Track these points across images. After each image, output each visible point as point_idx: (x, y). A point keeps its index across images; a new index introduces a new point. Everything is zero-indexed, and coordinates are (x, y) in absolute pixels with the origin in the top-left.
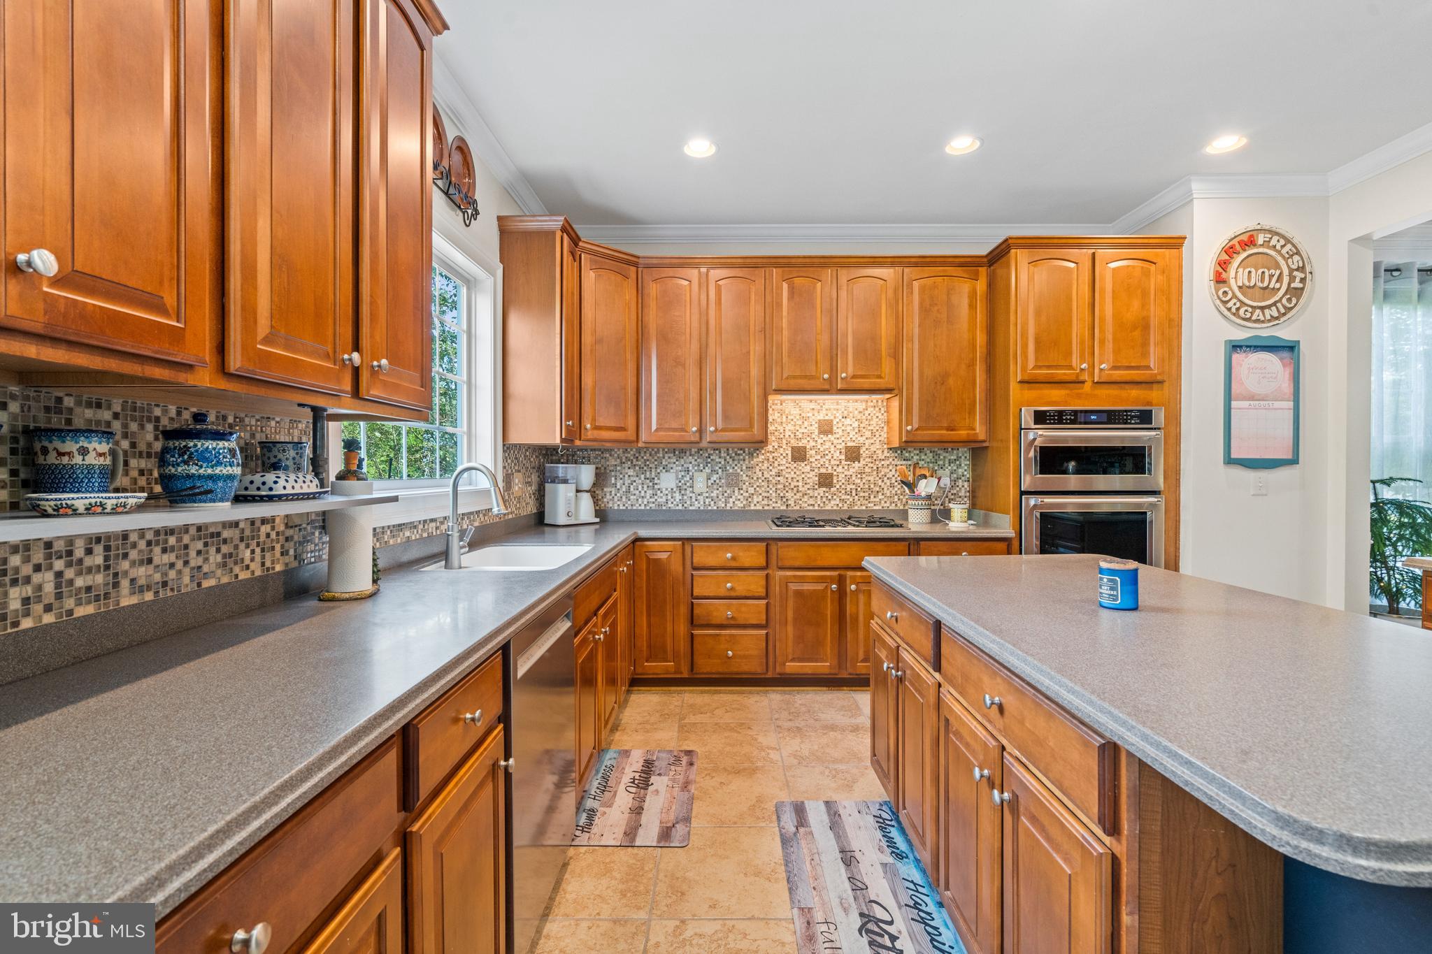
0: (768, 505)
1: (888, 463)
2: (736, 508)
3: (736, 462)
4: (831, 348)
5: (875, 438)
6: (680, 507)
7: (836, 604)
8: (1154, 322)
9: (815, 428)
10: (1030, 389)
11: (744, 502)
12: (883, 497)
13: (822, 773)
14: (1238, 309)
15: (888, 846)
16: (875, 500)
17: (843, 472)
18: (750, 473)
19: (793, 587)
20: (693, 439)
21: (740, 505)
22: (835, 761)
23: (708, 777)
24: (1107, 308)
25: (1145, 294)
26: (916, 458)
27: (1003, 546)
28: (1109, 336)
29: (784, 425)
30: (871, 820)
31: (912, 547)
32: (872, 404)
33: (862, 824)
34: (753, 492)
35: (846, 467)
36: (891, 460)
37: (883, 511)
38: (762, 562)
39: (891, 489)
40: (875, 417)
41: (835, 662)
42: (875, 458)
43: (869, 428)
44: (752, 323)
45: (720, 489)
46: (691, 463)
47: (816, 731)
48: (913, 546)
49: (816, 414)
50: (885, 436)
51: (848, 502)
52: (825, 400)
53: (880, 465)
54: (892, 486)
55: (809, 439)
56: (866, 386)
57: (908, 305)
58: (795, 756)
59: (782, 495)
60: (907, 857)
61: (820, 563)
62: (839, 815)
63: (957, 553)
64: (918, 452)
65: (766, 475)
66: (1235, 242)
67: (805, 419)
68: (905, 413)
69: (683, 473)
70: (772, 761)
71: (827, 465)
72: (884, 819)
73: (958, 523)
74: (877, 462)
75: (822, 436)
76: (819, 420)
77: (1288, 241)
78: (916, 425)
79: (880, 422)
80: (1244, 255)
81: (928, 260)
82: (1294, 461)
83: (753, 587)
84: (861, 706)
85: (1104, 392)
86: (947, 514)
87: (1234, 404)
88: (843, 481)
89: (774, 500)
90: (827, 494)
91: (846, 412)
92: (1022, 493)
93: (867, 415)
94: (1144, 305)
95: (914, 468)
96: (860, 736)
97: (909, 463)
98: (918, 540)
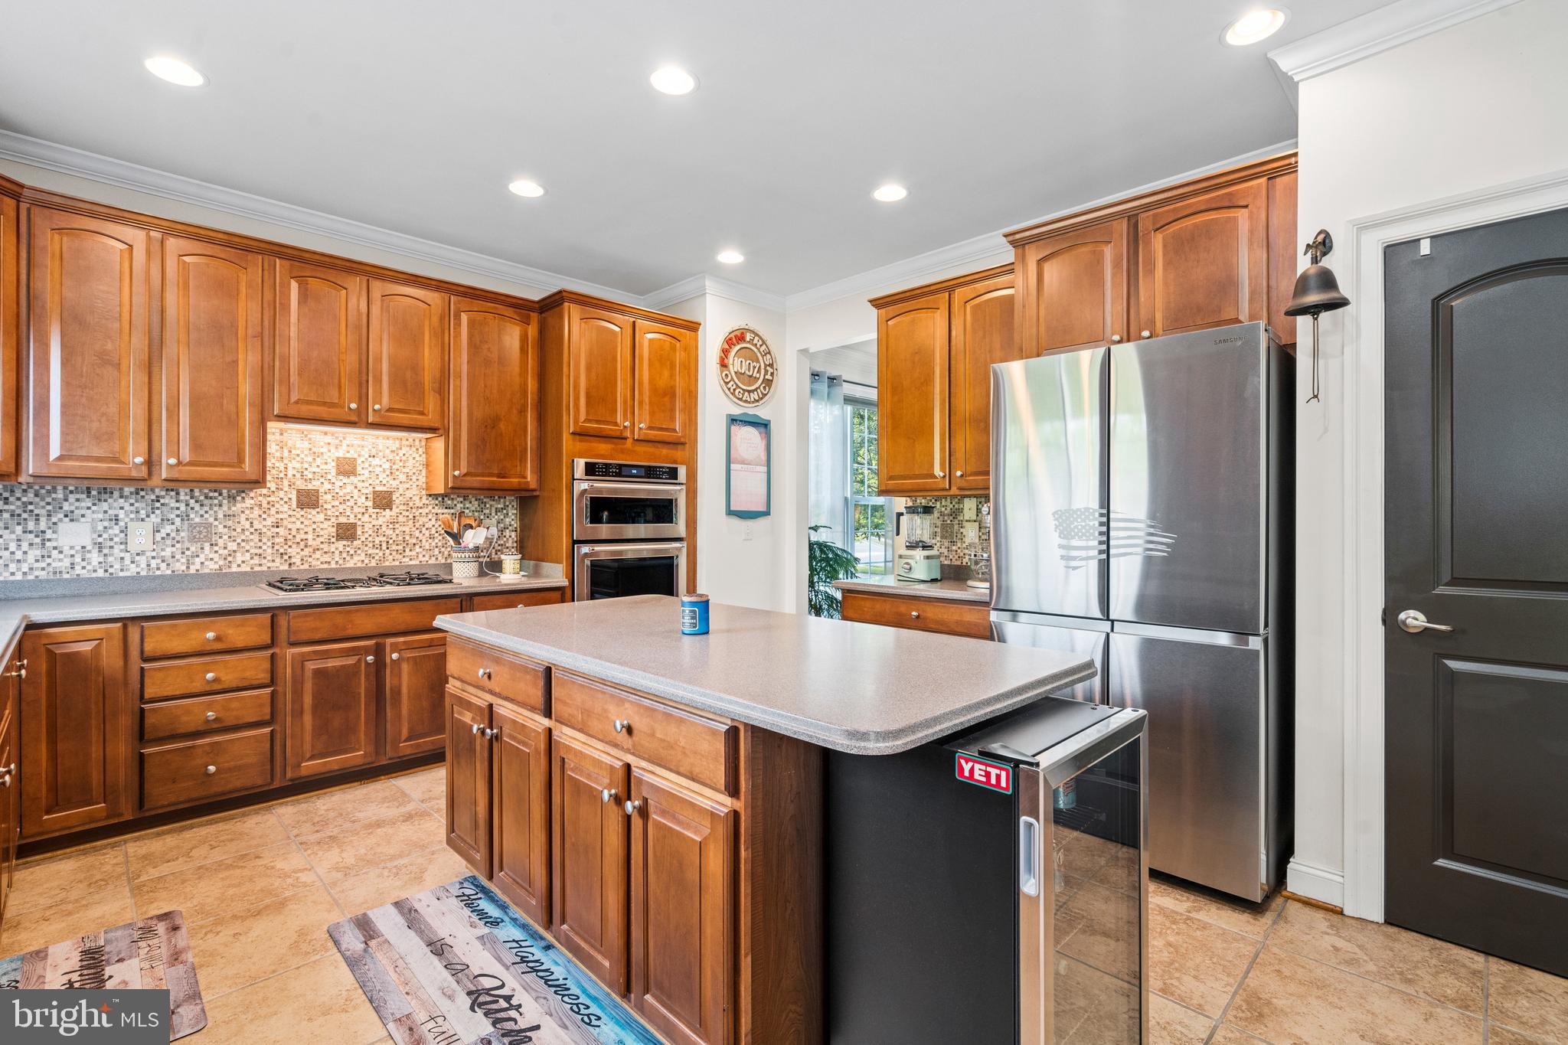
0: (260, 565)
1: (427, 511)
2: (207, 571)
3: (206, 508)
4: (360, 372)
5: (411, 483)
6: (100, 573)
7: (373, 679)
8: (679, 392)
9: (332, 467)
10: (580, 441)
11: (221, 563)
12: (421, 550)
13: (380, 876)
14: (734, 390)
15: (480, 919)
16: (410, 553)
17: (370, 522)
18: (230, 523)
19: (311, 666)
20: (134, 474)
21: (212, 566)
22: (393, 858)
23: (209, 936)
24: (644, 373)
25: (672, 367)
26: (459, 506)
27: (557, 595)
28: (647, 400)
29: (286, 462)
30: (454, 901)
31: (464, 603)
32: (407, 443)
33: (444, 909)
34: (235, 548)
35: (374, 516)
36: (430, 507)
37: (421, 565)
38: (265, 637)
39: (430, 541)
40: (411, 458)
41: (371, 749)
42: (411, 504)
43: (404, 470)
44: (241, 324)
45: (178, 546)
46: (122, 508)
47: (357, 834)
48: (466, 602)
49: (333, 450)
50: (424, 480)
51: (377, 558)
52: (345, 433)
53: (417, 514)
54: (432, 537)
55: (322, 480)
56: (406, 422)
57: (455, 337)
58: (338, 870)
59: (282, 551)
60: (502, 921)
61: (350, 632)
62: (416, 911)
63: (513, 605)
64: (462, 499)
65: (257, 525)
66: (732, 335)
67: (316, 455)
68: (452, 455)
69: (106, 524)
70: (305, 885)
71: (348, 514)
72: (468, 896)
73: (511, 575)
74: (414, 510)
75: (341, 477)
76: (338, 458)
77: (764, 342)
78: (464, 470)
79: (417, 465)
80: (738, 347)
81: (477, 292)
82: (767, 513)
83: (249, 674)
84: (407, 792)
85: (641, 449)
86: (496, 566)
87: (733, 466)
88: (370, 532)
89: (269, 558)
90: (348, 549)
91: (374, 450)
92: (575, 542)
93: (401, 454)
94: (672, 376)
95: (460, 516)
96: (416, 823)
97: (452, 511)
98: (471, 596)
